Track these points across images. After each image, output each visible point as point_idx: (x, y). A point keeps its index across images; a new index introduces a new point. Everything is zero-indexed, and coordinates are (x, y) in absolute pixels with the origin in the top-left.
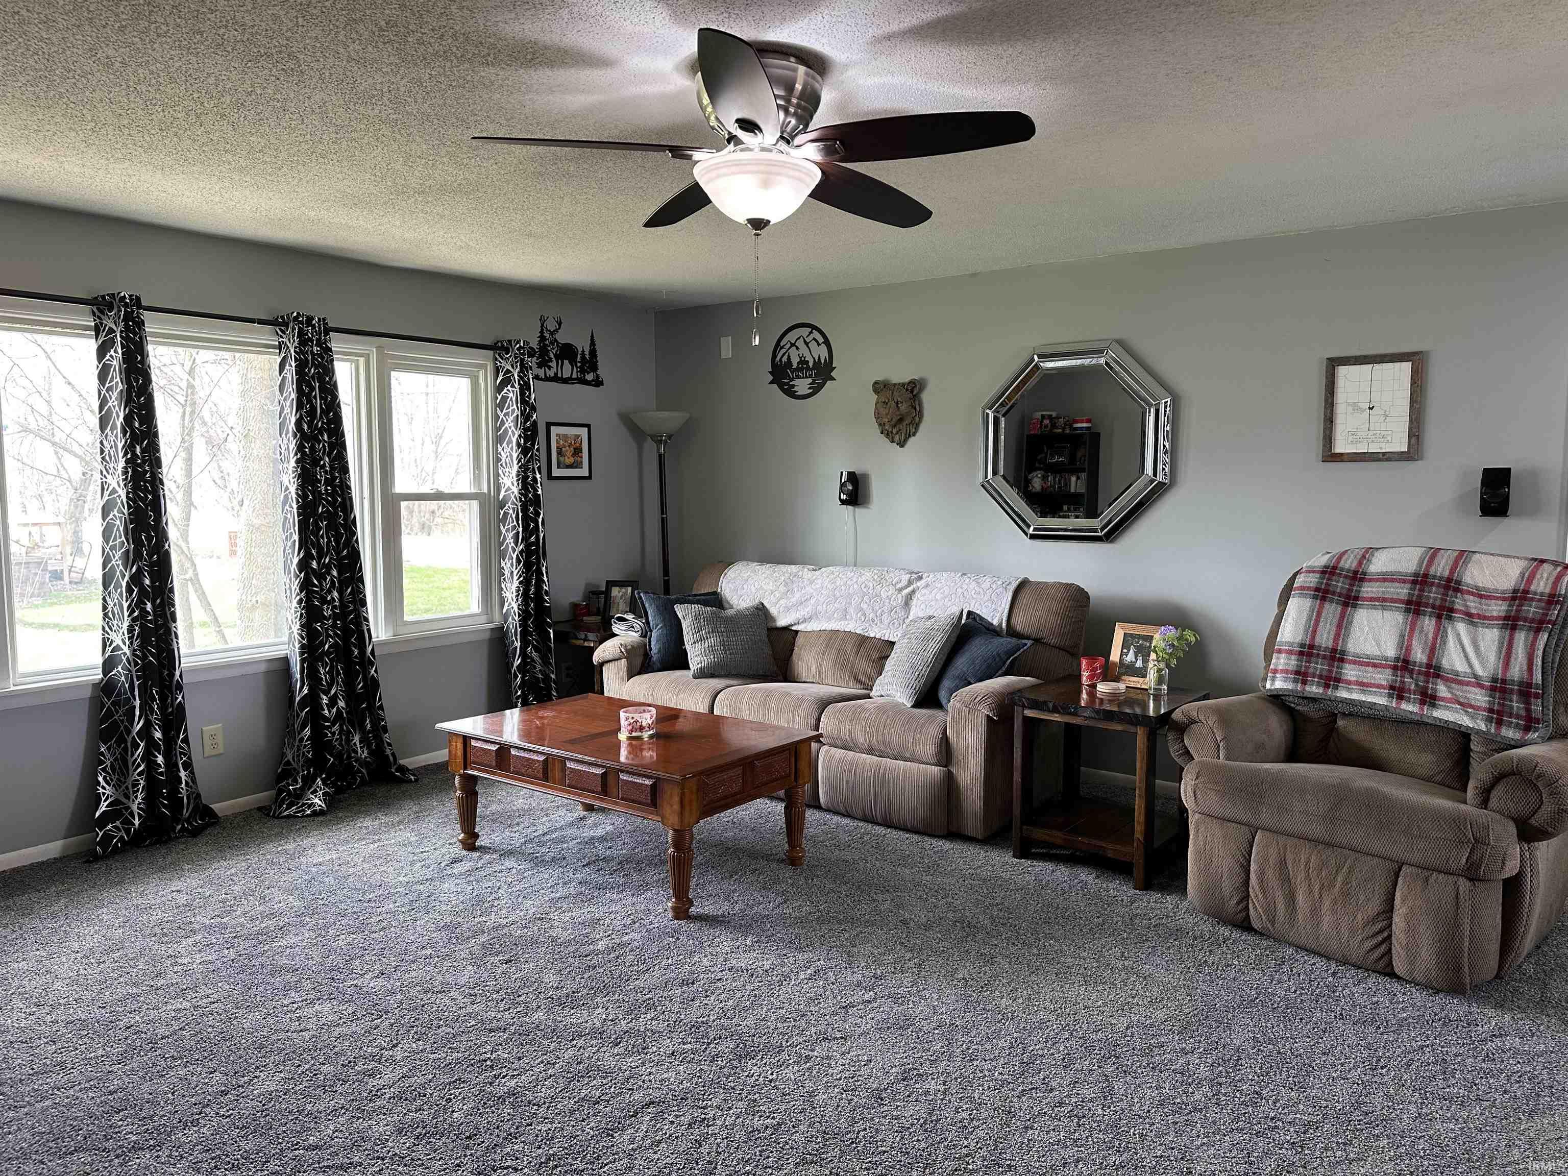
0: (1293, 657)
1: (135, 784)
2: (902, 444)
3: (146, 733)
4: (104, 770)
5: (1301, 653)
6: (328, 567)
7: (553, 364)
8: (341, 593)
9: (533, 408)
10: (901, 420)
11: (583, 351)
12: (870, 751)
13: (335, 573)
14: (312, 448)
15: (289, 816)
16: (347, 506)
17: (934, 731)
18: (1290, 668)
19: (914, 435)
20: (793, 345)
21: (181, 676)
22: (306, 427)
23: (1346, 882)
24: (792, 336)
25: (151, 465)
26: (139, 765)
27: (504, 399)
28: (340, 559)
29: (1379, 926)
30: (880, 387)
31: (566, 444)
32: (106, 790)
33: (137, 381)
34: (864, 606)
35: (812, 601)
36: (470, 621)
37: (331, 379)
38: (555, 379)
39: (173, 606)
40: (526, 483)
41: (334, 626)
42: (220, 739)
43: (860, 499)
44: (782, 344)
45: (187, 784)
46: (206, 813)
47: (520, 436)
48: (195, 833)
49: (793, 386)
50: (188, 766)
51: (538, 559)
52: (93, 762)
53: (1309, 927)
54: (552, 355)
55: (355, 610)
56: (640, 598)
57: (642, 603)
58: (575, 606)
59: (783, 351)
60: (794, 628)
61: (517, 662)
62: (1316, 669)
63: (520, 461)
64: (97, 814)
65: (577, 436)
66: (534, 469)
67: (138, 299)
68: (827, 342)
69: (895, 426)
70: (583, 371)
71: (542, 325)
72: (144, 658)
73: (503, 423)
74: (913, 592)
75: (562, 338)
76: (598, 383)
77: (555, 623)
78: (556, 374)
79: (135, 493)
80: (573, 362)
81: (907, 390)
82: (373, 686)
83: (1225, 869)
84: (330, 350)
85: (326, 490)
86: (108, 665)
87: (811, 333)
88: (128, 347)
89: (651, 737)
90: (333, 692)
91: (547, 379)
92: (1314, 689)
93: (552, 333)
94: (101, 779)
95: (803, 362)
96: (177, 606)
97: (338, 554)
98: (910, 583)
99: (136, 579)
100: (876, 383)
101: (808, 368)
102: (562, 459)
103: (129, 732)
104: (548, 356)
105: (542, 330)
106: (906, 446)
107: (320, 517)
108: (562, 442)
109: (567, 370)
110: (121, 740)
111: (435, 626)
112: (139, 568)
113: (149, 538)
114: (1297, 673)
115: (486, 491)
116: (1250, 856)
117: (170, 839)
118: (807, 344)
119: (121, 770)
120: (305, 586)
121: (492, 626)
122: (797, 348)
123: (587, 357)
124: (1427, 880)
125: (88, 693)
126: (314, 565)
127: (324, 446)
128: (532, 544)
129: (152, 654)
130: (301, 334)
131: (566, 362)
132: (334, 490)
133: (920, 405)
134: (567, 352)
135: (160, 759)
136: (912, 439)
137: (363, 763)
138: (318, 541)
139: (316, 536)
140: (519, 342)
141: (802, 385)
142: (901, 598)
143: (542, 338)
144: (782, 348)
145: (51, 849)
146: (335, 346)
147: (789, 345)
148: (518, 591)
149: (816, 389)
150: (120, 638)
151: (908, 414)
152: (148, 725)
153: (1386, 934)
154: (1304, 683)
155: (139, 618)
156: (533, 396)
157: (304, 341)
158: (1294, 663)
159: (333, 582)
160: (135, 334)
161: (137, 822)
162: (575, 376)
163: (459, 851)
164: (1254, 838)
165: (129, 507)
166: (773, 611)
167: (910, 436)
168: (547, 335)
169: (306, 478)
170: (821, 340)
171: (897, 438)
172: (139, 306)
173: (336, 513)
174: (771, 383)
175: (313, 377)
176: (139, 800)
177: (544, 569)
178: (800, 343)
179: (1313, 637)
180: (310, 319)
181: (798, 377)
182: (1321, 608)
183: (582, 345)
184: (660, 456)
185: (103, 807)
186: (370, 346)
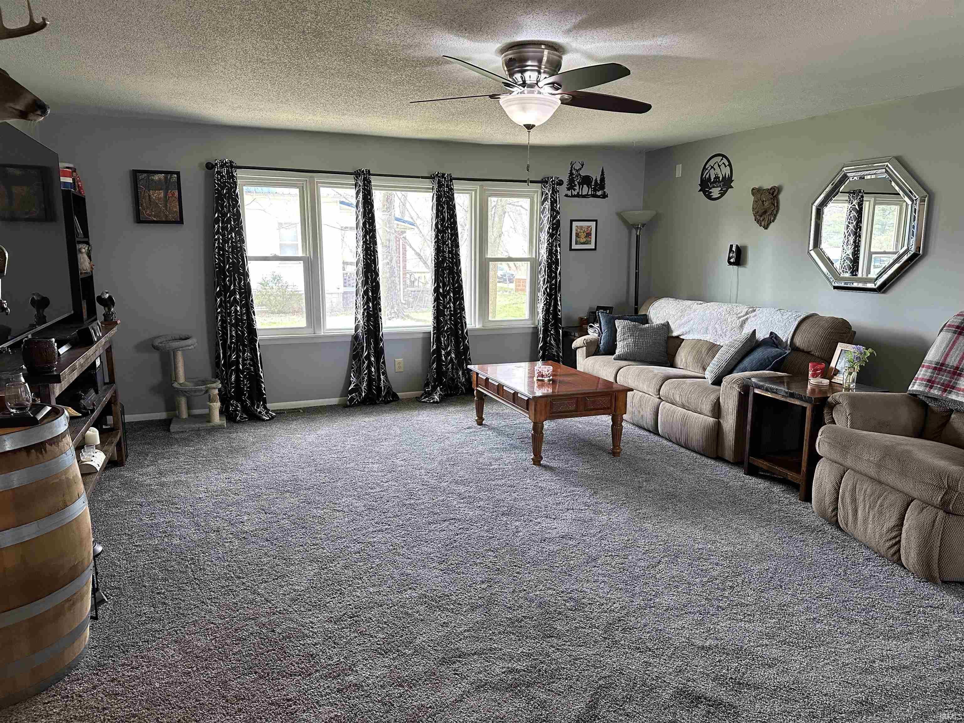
0: (930, 370)
1: (363, 378)
2: (766, 228)
3: (368, 357)
4: (353, 371)
5: (935, 369)
6: (448, 293)
7: (577, 188)
8: (454, 304)
9: (558, 213)
10: (765, 212)
11: (596, 179)
12: (683, 407)
13: (452, 295)
14: (442, 237)
15: (423, 402)
16: (458, 263)
17: (713, 397)
18: (926, 377)
19: (773, 221)
20: (712, 167)
21: (382, 335)
22: (440, 226)
23: (881, 505)
24: (711, 163)
25: (373, 244)
26: (365, 371)
27: (544, 208)
28: (454, 289)
29: (894, 534)
30: (756, 192)
31: (582, 231)
32: (353, 379)
33: (368, 207)
34: (717, 326)
35: (692, 322)
36: (523, 322)
37: (452, 203)
38: (578, 196)
39: (380, 305)
40: (551, 253)
41: (450, 319)
42: (402, 365)
43: (741, 262)
44: (707, 167)
45: (384, 381)
46: (395, 396)
47: (549, 228)
48: (387, 402)
49: (711, 192)
50: (384, 374)
51: (556, 292)
52: (351, 367)
53: (862, 530)
54: (576, 183)
55: (460, 312)
56: (599, 315)
57: (599, 318)
58: (581, 319)
59: (707, 171)
60: (681, 337)
61: (541, 345)
62: (941, 379)
63: (548, 241)
64: (350, 388)
65: (589, 227)
66: (556, 245)
67: (369, 171)
68: (730, 165)
69: (761, 216)
70: (595, 190)
71: (572, 167)
72: (368, 326)
73: (543, 221)
74: (747, 319)
75: (583, 173)
76: (604, 196)
77: (563, 328)
78: (578, 193)
79: (366, 256)
80: (589, 185)
81: (770, 193)
82: (467, 348)
83: (827, 490)
84: (452, 189)
85: (449, 256)
86: (357, 328)
87: (722, 159)
88: (365, 193)
89: (549, 380)
90: (449, 349)
91: (573, 196)
92: (935, 392)
93: (577, 171)
94: (352, 375)
95: (717, 177)
96: (381, 305)
97: (453, 286)
98: (747, 313)
99: (366, 293)
100: (753, 189)
101: (719, 182)
102: (578, 239)
103: (362, 356)
104: (574, 183)
105: (572, 169)
106: (769, 229)
107: (445, 269)
108: (579, 230)
109: (585, 190)
110: (360, 360)
111: (505, 324)
112: (367, 288)
113: (372, 276)
114: (929, 381)
115: (534, 257)
116: (840, 484)
117: (375, 404)
118: (719, 166)
119: (359, 372)
120: (436, 300)
121: (533, 326)
122: (714, 169)
123: (599, 182)
124: (923, 509)
125: (350, 339)
126: (441, 290)
127: (448, 235)
128: (553, 285)
129: (371, 325)
130: (439, 182)
131: (585, 186)
132: (452, 256)
133: (778, 203)
134: (586, 180)
135: (373, 369)
136: (772, 224)
137: (463, 384)
138: (444, 280)
139: (443, 277)
140: (552, 178)
141: (715, 192)
142: (738, 322)
143: (571, 174)
144: (707, 169)
145: (334, 401)
146: (455, 187)
147: (710, 167)
148: (543, 309)
149: (722, 194)
150: (360, 317)
151: (769, 208)
152: (369, 354)
153: (897, 539)
154: (931, 387)
155: (367, 309)
156: (558, 206)
157: (440, 185)
158: (929, 374)
159: (450, 300)
160: (367, 187)
161: (363, 394)
162: (590, 193)
163: (475, 424)
164: (844, 473)
165: (364, 262)
166: (672, 326)
167: (770, 222)
168: (574, 172)
169: (439, 251)
170: (727, 164)
171: (763, 223)
172: (370, 174)
173: (453, 267)
174: (700, 191)
175: (444, 202)
176: (365, 385)
177: (559, 298)
178: (716, 166)
179: (945, 359)
180: (443, 175)
181: (714, 187)
182: (957, 338)
183: (596, 176)
184: (637, 236)
185: (352, 386)
186: (477, 186)
